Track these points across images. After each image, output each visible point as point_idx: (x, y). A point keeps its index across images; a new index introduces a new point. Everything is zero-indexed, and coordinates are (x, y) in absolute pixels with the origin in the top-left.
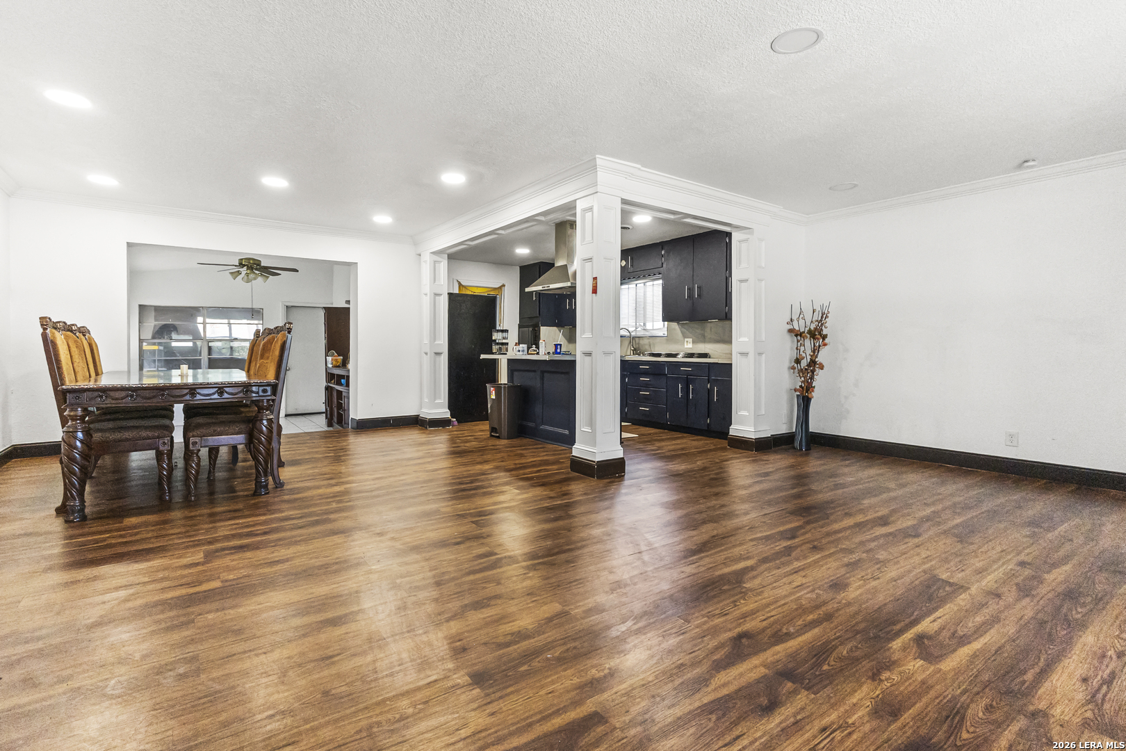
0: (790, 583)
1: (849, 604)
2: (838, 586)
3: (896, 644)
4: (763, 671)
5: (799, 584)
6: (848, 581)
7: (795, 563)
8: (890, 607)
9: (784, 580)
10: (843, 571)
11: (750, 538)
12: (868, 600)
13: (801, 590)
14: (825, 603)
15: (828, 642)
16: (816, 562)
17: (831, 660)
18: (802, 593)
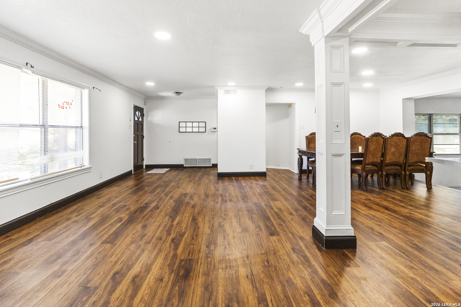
0: (158, 222)
1: (140, 222)
2: (144, 227)
3: (127, 218)
4: (150, 206)
5: (155, 223)
6: (142, 229)
7: (162, 229)
8: (129, 226)
9: (160, 222)
10: (145, 232)
11: (187, 234)
12: (135, 225)
13: (154, 221)
14: (146, 220)
15: (141, 213)
16: (156, 232)
17: (139, 211)
18: (153, 221)
